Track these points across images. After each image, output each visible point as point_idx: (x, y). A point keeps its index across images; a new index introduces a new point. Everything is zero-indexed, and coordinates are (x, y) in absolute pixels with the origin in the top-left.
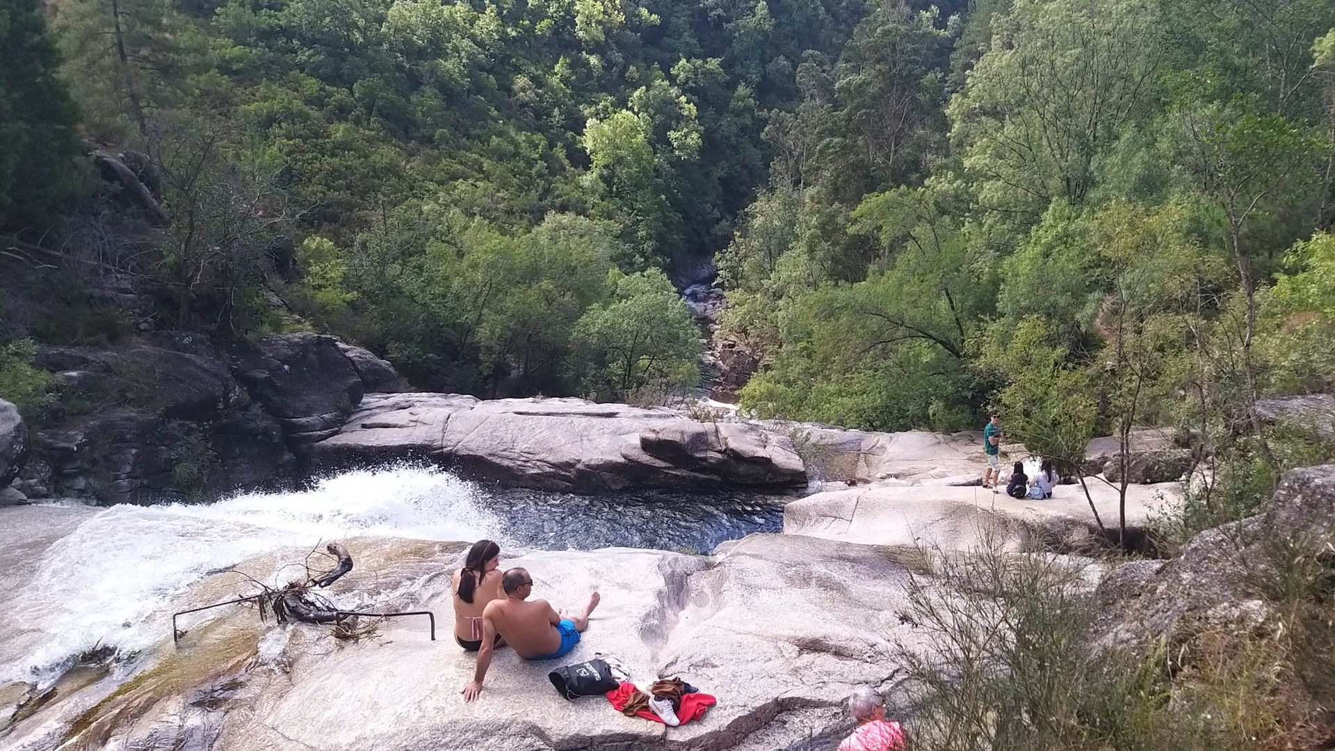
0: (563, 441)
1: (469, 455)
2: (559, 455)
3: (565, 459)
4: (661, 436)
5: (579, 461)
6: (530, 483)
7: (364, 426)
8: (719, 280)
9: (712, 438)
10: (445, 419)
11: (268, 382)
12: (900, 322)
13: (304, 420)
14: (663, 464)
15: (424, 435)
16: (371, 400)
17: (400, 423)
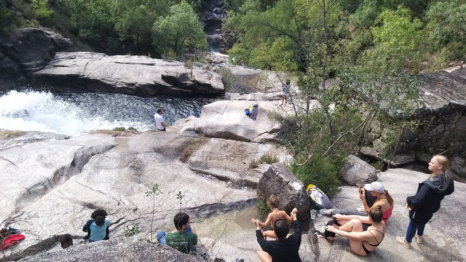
0: (132, 74)
1: (94, 79)
2: (129, 80)
3: (131, 82)
4: (169, 74)
5: (137, 83)
6: (118, 91)
7: (54, 66)
8: (224, 6)
9: (189, 76)
10: (86, 64)
11: (12, 48)
12: (276, 29)
13: (28, 64)
14: (169, 85)
15: (77, 70)
16: (60, 55)
17: (68, 65)
